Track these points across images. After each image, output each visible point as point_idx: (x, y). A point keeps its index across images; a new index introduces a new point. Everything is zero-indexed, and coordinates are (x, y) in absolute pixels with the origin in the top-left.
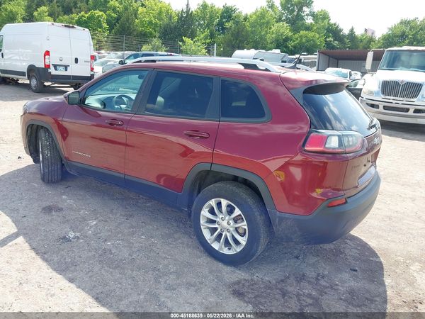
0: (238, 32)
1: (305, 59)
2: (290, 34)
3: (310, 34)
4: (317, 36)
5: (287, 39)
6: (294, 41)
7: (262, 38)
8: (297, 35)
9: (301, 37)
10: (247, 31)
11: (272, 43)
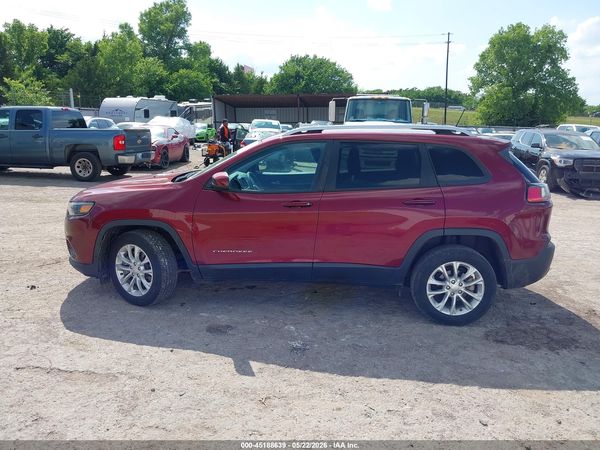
0: (89, 70)
1: (197, 107)
2: (165, 73)
3: (193, 74)
4: (202, 76)
5: (162, 81)
6: (172, 84)
7: (126, 79)
8: (175, 75)
9: (180, 77)
10: (103, 70)
11: (141, 86)
